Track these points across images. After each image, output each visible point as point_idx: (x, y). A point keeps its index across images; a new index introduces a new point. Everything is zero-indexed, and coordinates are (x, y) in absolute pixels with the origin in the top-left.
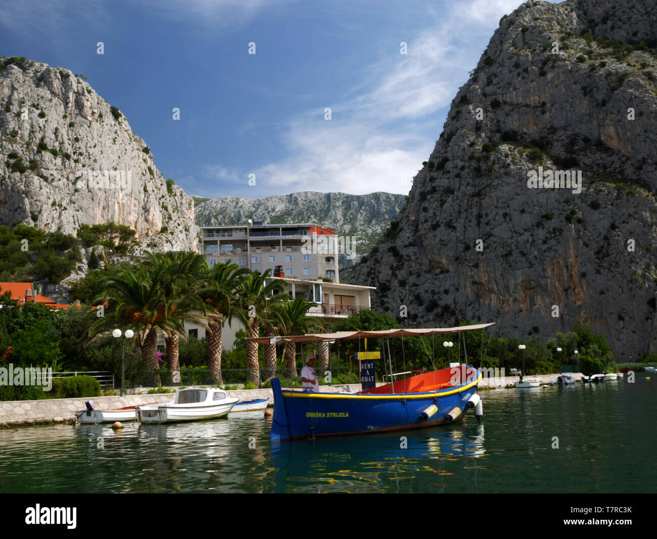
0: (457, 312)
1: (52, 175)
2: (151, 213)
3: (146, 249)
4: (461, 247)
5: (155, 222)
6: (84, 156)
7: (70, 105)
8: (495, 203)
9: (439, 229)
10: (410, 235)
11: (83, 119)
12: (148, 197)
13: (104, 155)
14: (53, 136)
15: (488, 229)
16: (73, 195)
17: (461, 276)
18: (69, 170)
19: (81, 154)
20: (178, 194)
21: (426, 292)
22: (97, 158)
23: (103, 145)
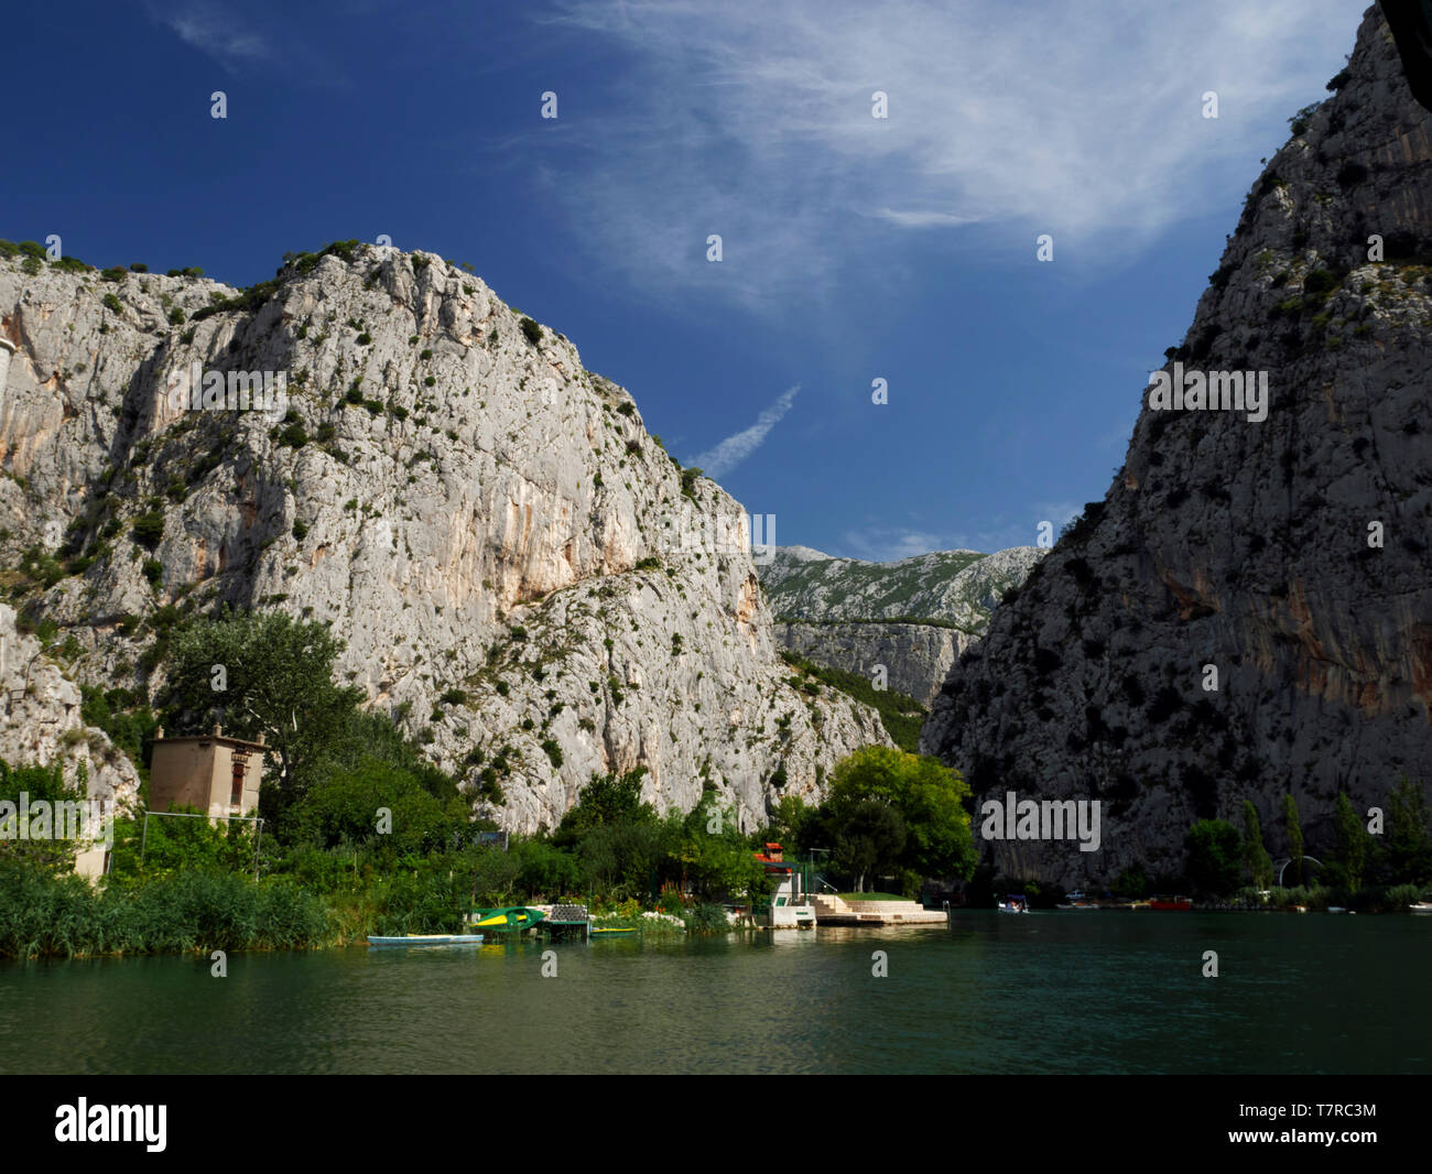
0: (1232, 719)
1: (357, 449)
2: (608, 529)
3: (584, 601)
4: (1242, 542)
5: (616, 546)
6: (439, 412)
7: (427, 317)
8: (1333, 417)
9: (1186, 506)
10: (1121, 528)
11: (452, 344)
12: (603, 497)
13: (487, 409)
14: (379, 378)
15: (1312, 487)
16: (404, 488)
17: (1245, 621)
18: (401, 440)
19: (432, 409)
20: (708, 496)
21: (1154, 668)
22: (469, 416)
23: (491, 390)
